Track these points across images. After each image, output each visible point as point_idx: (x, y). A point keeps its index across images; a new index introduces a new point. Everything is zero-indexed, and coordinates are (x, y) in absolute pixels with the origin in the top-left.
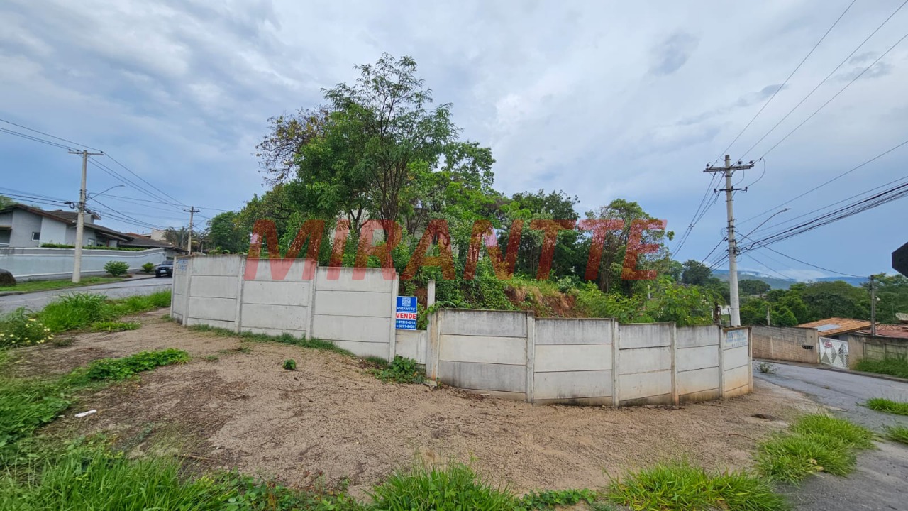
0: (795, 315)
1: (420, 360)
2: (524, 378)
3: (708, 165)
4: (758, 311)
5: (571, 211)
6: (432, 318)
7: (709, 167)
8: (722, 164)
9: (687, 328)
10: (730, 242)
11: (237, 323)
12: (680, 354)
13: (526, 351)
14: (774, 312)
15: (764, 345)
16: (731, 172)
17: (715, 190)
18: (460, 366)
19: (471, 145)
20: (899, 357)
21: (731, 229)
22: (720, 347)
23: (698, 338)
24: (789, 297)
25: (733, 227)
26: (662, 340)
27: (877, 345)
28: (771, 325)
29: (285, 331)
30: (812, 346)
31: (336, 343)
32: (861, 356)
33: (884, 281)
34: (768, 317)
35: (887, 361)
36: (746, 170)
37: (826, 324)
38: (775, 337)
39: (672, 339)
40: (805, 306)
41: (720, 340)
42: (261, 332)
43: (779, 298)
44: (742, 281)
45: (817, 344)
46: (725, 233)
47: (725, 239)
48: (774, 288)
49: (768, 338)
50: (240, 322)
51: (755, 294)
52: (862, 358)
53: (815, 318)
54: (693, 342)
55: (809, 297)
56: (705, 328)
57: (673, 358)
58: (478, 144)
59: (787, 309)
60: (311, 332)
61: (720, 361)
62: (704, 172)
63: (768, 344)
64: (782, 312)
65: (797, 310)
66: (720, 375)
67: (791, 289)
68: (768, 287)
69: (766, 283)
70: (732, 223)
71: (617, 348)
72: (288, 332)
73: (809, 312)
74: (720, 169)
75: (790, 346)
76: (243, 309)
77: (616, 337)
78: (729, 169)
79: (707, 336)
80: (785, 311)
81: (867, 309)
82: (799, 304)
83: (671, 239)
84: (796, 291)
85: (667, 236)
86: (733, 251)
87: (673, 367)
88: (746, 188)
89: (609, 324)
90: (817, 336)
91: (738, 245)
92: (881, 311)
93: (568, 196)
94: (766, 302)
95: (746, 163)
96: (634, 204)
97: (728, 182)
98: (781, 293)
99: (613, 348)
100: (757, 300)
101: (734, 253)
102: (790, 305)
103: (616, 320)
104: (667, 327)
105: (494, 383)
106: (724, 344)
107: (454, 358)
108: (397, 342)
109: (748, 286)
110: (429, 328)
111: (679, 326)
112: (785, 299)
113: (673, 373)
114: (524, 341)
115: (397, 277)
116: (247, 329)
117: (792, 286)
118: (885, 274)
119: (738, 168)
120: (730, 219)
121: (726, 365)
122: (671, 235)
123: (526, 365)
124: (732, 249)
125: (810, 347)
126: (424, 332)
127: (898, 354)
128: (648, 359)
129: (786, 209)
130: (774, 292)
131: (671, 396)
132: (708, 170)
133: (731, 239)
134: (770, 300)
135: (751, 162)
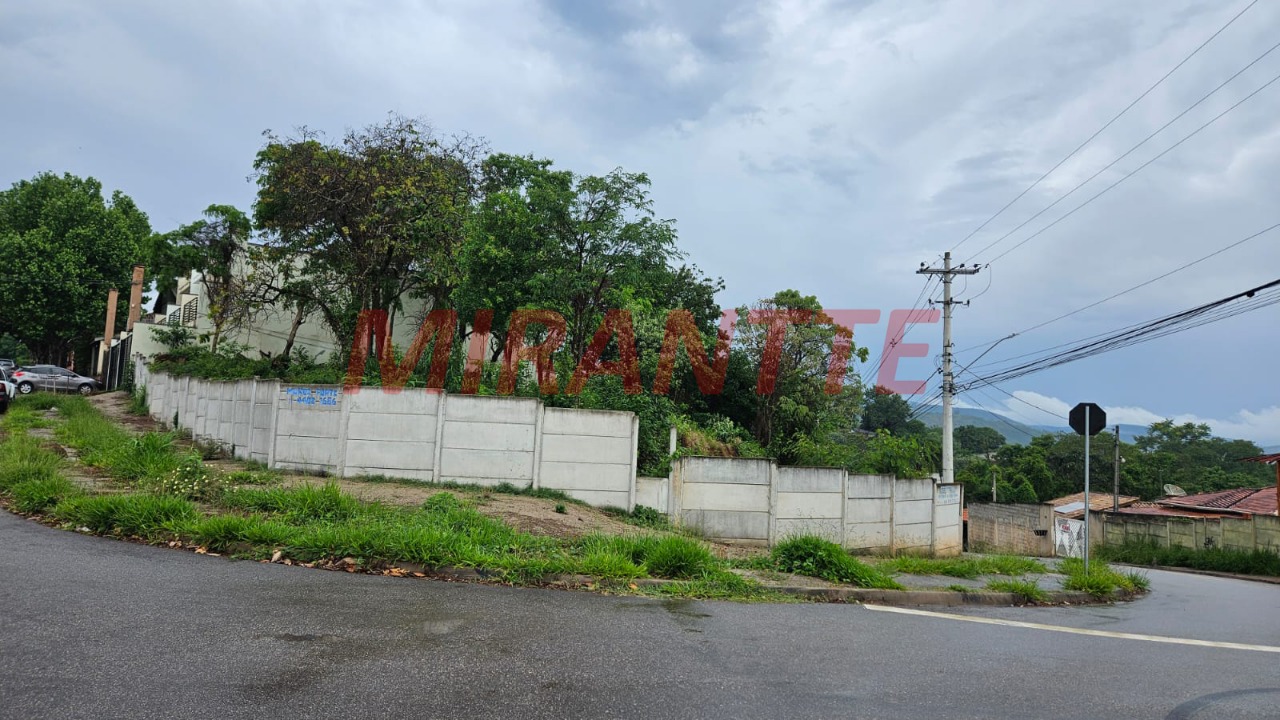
0: (1035, 488)
1: (661, 508)
2: (766, 524)
3: (922, 265)
4: (982, 482)
5: (710, 302)
6: (675, 465)
7: (925, 267)
8: (940, 266)
9: (904, 481)
10: (945, 375)
11: (436, 472)
12: (898, 507)
13: (769, 498)
14: (1006, 484)
15: (986, 534)
16: (952, 276)
17: (930, 301)
18: (703, 513)
19: (537, 163)
20: (1138, 539)
21: (948, 358)
22: (933, 502)
23: (914, 491)
24: (1028, 458)
25: (949, 354)
26: (883, 492)
27: (1118, 524)
28: (997, 502)
29: (503, 481)
30: (1046, 531)
31: (568, 493)
32: (1100, 540)
33: (1168, 434)
34: (994, 489)
35: (1127, 544)
36: (969, 276)
37: (1073, 501)
38: (1001, 520)
39: (892, 491)
40: (1049, 474)
41: (933, 496)
42: (470, 481)
43: (1014, 459)
44: (961, 429)
45: (1053, 527)
46: (940, 363)
47: (940, 371)
48: (1010, 442)
49: (992, 522)
50: (440, 471)
51: (981, 452)
52: (1101, 543)
53: (1061, 494)
54: (909, 495)
55: (1057, 458)
56: (920, 481)
57: (892, 511)
58: (549, 163)
59: (1025, 479)
60: (539, 481)
61: (933, 517)
62: (918, 272)
63: (991, 533)
64: (1017, 483)
65: (1039, 482)
66: (933, 531)
67: (1033, 444)
68: (1002, 440)
69: (1000, 433)
70: (949, 350)
71: (846, 497)
72: (508, 481)
73: (1054, 485)
74: (937, 272)
75: (1021, 532)
76: (443, 454)
77: (846, 486)
78: (949, 272)
79: (921, 489)
80: (1021, 481)
81: (1135, 479)
82: (1041, 470)
83: (863, 360)
84: (1039, 448)
85: (858, 355)
86: (950, 389)
87: (891, 519)
88: (968, 302)
89: (840, 473)
90: (1052, 516)
91: (955, 381)
92: (1153, 483)
93: (706, 276)
94: (995, 466)
95: (969, 266)
96: (812, 300)
97: (946, 291)
98: (1018, 450)
99: (843, 497)
100: (982, 463)
101: (950, 391)
102: (1028, 471)
103: (846, 469)
104: (887, 478)
105: (737, 531)
106: (937, 499)
107: (697, 507)
108: (637, 491)
109: (970, 438)
110: (671, 474)
111: (897, 478)
112: (1022, 461)
113: (891, 526)
114: (767, 488)
115: (638, 421)
116: (449, 479)
117: (1034, 439)
118: (1171, 423)
119: (959, 272)
120: (946, 343)
121: (938, 522)
122: (863, 354)
123: (769, 512)
124: (948, 386)
125: (1043, 533)
126: (666, 480)
127: (1138, 535)
128: (871, 509)
129: (1014, 335)
130: (1008, 449)
131: (889, 548)
132: (922, 271)
133: (946, 371)
134: (1002, 464)
135: (976, 266)
